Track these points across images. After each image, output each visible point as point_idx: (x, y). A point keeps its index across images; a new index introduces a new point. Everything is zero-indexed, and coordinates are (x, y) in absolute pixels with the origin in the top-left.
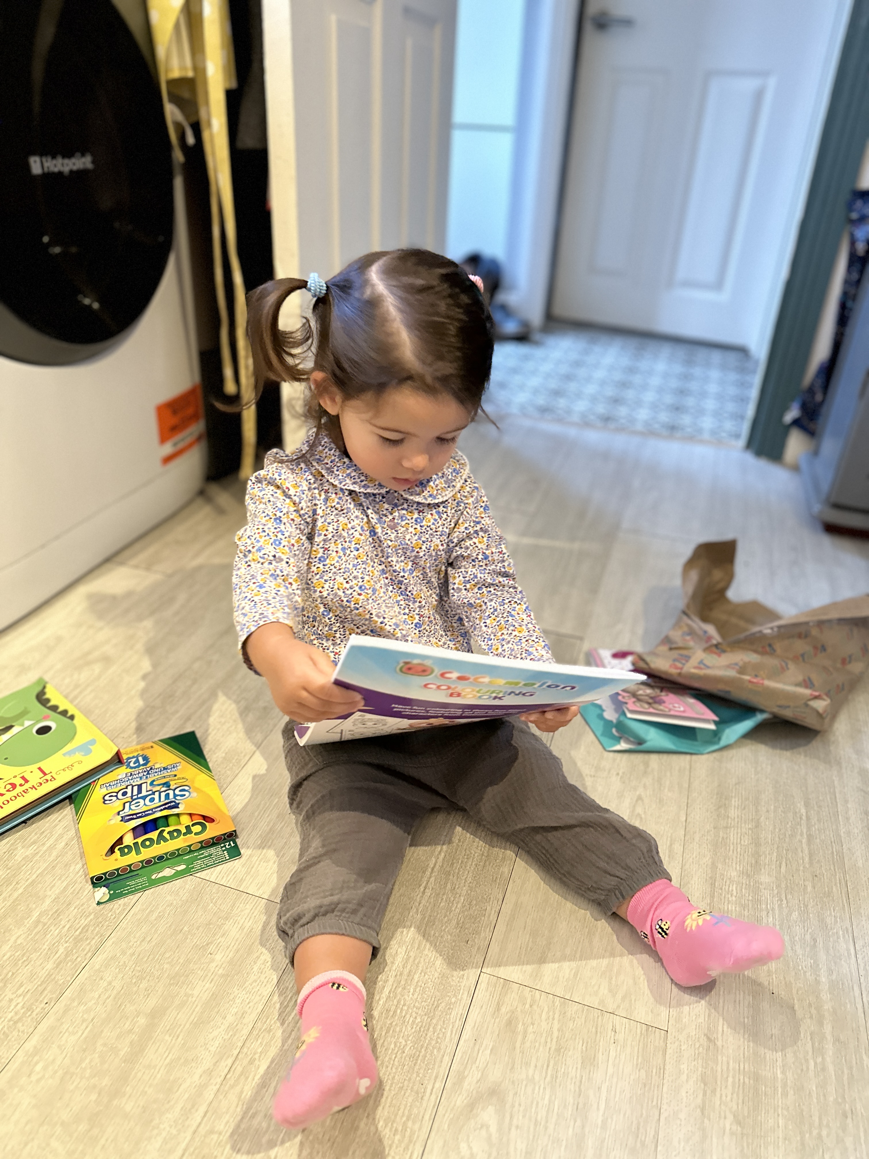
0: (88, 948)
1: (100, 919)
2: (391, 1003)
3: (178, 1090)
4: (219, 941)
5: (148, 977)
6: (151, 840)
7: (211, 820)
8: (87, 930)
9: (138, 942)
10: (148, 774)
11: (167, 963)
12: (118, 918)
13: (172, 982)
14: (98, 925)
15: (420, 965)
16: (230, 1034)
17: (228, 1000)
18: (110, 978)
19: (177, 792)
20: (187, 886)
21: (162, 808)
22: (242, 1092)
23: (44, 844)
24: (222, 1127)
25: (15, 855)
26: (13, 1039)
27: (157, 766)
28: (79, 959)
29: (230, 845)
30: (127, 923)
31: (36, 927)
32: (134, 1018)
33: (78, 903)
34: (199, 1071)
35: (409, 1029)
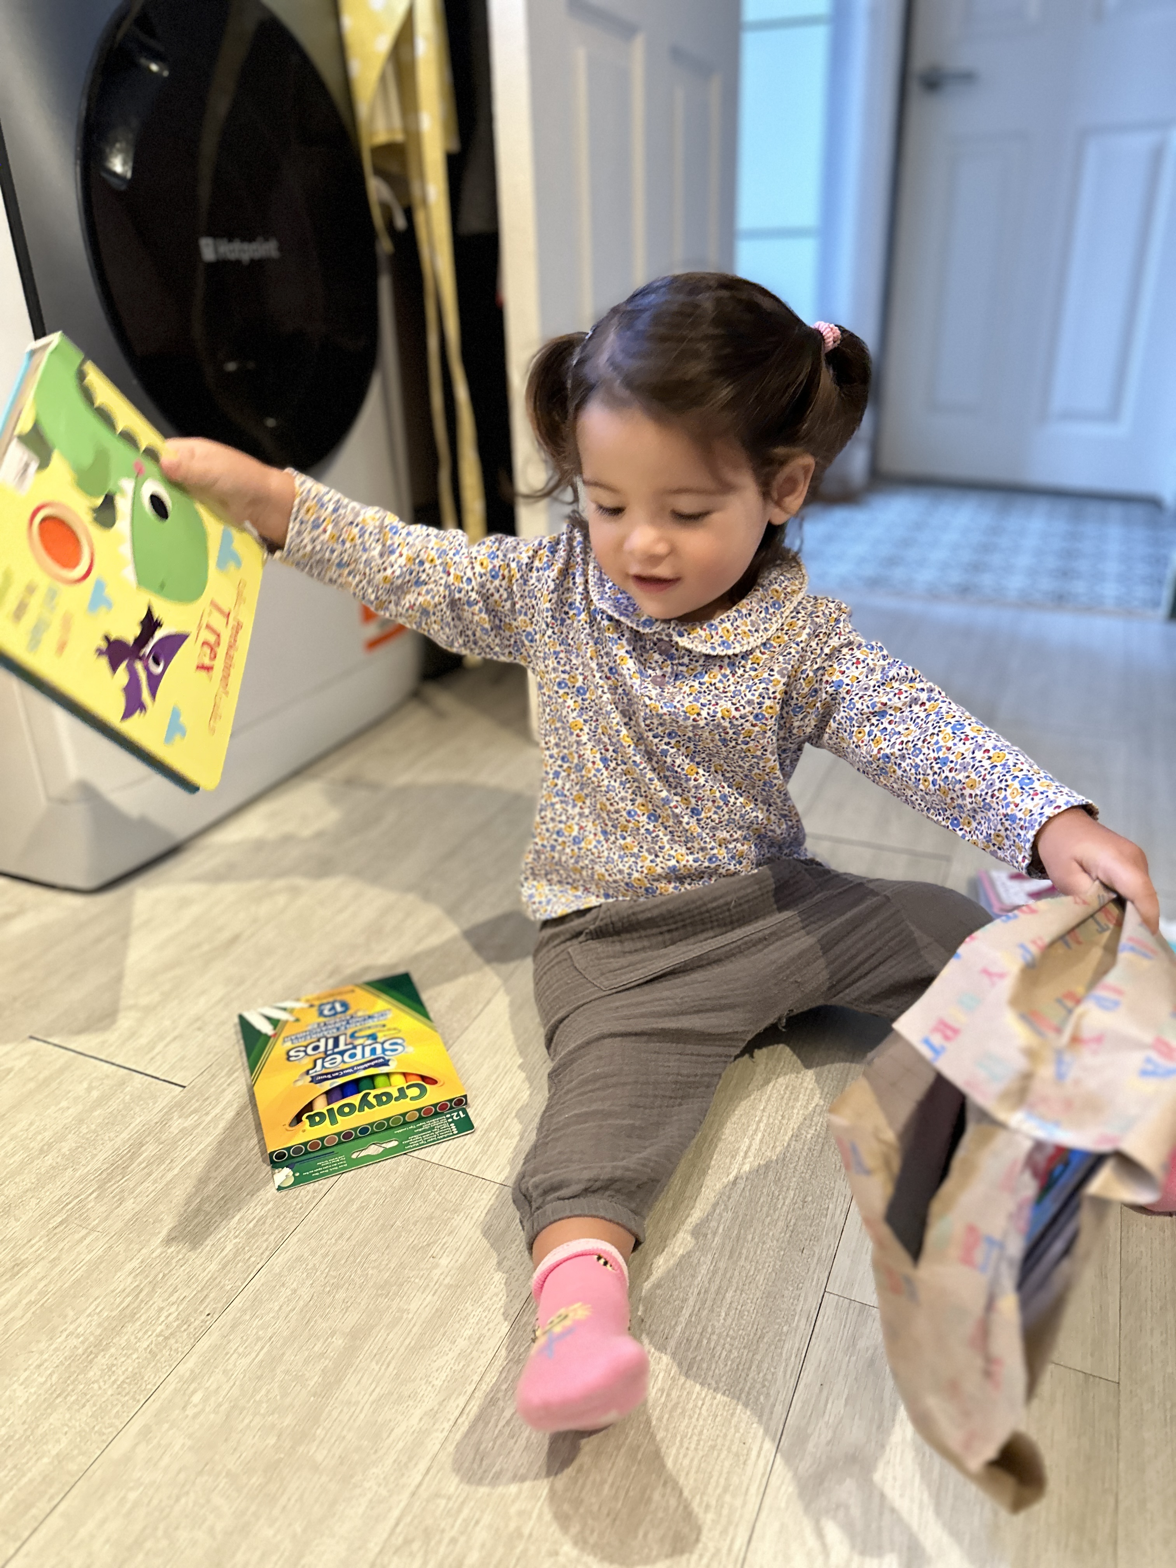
0: (265, 1245)
1: (282, 1209)
2: (693, 1330)
3: (388, 1436)
4: (444, 1240)
5: (347, 1285)
6: (351, 1106)
7: (433, 1081)
8: (264, 1223)
9: (333, 1240)
10: (348, 1023)
11: (373, 1268)
12: (306, 1208)
13: (380, 1292)
14: (278, 1217)
15: (734, 1281)
16: (461, 1365)
17: (458, 1319)
18: (295, 1284)
19: (387, 1046)
20: (400, 1169)
21: (366, 1065)
22: (479, 1443)
23: (207, 1114)
24: (452, 1489)
25: (170, 1127)
26: (163, 1359)
27: (360, 1014)
28: (253, 1259)
29: (458, 1115)
30: (318, 1215)
31: (195, 1217)
32: (327, 1338)
33: (250, 1188)
34: (418, 1413)
35: (722, 1366)
